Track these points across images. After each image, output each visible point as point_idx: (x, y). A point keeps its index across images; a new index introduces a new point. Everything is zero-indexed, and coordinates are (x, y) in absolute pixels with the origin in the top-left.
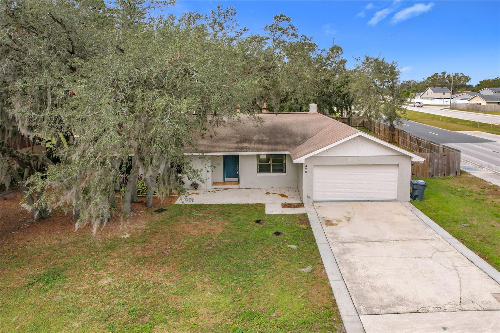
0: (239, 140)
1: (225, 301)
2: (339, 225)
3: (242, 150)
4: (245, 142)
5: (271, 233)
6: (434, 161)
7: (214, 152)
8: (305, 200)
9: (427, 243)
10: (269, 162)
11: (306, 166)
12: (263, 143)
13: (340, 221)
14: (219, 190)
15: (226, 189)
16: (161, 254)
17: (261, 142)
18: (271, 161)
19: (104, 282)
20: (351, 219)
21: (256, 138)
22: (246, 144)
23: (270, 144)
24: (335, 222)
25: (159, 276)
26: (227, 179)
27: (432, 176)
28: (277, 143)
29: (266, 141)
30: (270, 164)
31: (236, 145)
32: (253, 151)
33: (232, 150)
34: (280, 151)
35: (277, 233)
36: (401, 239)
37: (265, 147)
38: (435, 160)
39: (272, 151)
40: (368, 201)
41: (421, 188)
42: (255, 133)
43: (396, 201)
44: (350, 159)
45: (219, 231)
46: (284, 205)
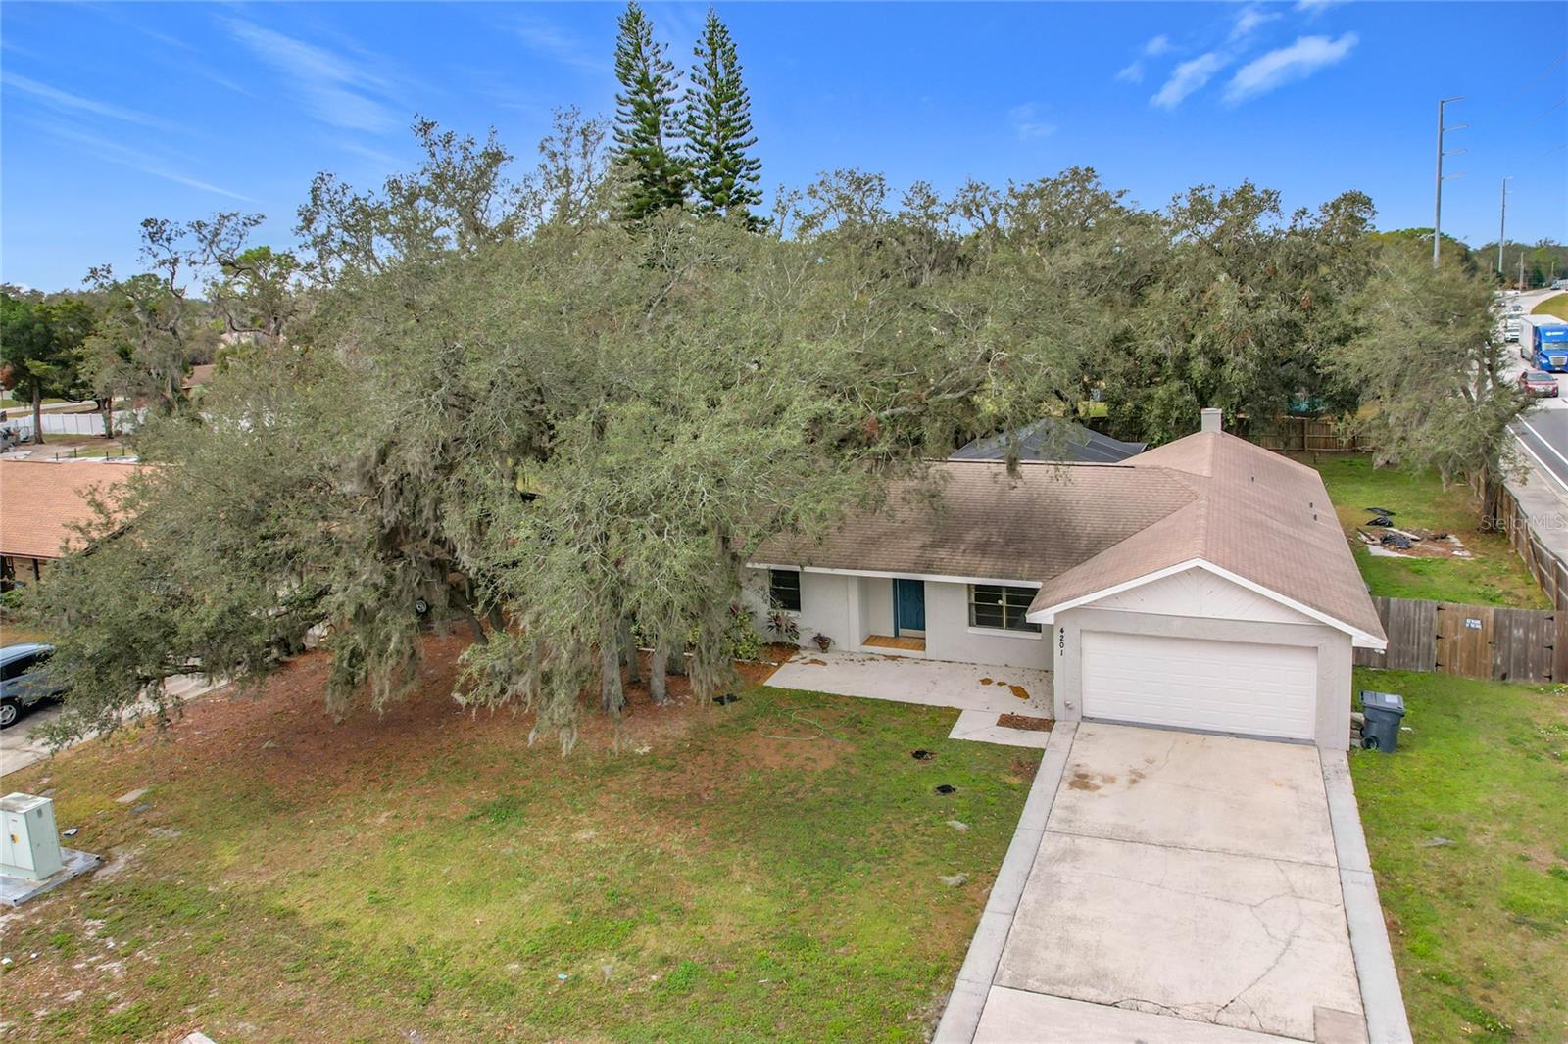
0: (928, 540)
1: (768, 909)
2: (1100, 792)
3: (929, 568)
4: (942, 547)
5: (930, 788)
6: (1510, 632)
7: (862, 569)
8: (1059, 711)
9: (1281, 870)
10: (1000, 602)
11: (1062, 631)
12: (984, 553)
13: (1110, 780)
14: (876, 657)
15: (894, 658)
16: (694, 798)
17: (982, 548)
18: (1004, 598)
19: (582, 836)
20: (1142, 780)
21: (971, 536)
22: (943, 553)
23: (1001, 555)
24: (1097, 781)
25: (675, 842)
26: (902, 631)
27: (1504, 677)
28: (1020, 555)
29: (995, 548)
30: (1001, 607)
31: (918, 553)
32: (954, 574)
33: (904, 566)
34: (1021, 578)
35: (945, 790)
36: (1224, 851)
37: (987, 564)
38: (1515, 631)
39: (1001, 577)
40: (1231, 734)
41: (1387, 718)
42: (976, 523)
43: (1310, 743)
44: (1177, 623)
45: (828, 763)
46: (1007, 721)
